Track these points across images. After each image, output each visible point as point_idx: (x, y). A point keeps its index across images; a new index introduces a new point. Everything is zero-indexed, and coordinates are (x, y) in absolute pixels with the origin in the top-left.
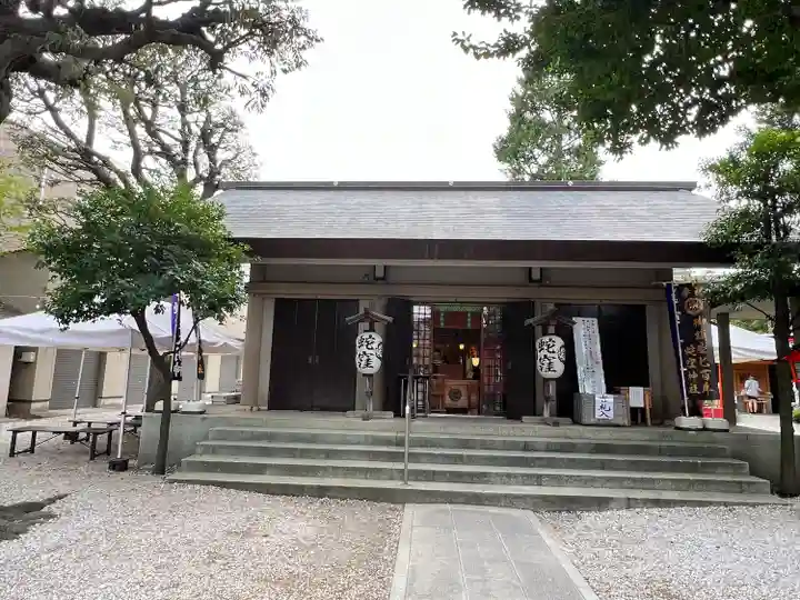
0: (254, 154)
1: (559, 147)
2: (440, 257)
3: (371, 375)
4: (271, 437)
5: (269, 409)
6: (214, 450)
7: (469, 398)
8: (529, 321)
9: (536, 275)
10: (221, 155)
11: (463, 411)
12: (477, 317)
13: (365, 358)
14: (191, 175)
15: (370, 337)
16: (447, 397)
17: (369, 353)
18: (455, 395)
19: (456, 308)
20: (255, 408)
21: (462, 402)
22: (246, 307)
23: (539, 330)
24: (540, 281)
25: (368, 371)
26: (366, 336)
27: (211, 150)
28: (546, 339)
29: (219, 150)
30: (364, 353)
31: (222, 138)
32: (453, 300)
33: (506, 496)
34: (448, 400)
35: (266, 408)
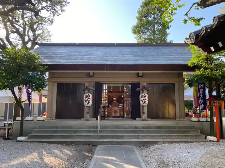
0: (49, 32)
1: (154, 29)
2: (110, 70)
3: (89, 107)
4: (56, 127)
5: (56, 119)
6: (38, 132)
7: (120, 113)
8: (138, 89)
9: (140, 75)
10: (37, 33)
11: (118, 117)
12: (123, 88)
13: (88, 101)
14: (27, 39)
15: (89, 95)
16: (113, 113)
17: (88, 100)
18: (116, 112)
19: (116, 85)
20: (51, 119)
21: (118, 115)
22: (47, 87)
23: (141, 91)
24: (142, 76)
25: (89, 105)
26: (87, 95)
27: (34, 31)
28: (143, 94)
29: (36, 31)
30: (87, 100)
31: (38, 26)
32: (115, 82)
33: (128, 142)
34: (113, 114)
35: (55, 118)
